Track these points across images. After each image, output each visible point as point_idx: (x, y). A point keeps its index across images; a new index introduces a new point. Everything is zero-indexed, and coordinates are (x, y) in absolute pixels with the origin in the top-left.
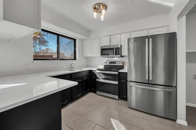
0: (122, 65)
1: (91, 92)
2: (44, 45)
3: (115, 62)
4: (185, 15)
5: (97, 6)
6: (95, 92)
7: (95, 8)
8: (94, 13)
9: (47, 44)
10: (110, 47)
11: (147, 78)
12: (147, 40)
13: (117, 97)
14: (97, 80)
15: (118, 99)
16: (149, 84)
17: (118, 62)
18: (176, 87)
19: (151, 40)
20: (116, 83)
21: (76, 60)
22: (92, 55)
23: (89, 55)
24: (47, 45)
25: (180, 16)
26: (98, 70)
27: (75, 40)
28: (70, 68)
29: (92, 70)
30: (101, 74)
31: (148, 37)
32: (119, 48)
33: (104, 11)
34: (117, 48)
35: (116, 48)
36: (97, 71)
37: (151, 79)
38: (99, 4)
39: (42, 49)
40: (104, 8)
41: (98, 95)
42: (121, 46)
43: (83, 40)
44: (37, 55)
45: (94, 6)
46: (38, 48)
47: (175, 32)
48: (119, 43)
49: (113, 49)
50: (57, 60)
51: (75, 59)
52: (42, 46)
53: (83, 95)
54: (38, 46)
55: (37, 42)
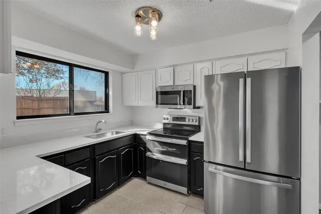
0: (197, 124)
1: (136, 177)
2: (57, 77)
3: (183, 119)
4: (317, 32)
5: (141, 12)
6: (144, 178)
7: (138, 16)
8: (135, 25)
9: (61, 75)
10: (173, 89)
11: (241, 158)
12: (241, 81)
13: (184, 190)
14: (148, 154)
15: (187, 194)
16: (244, 169)
17: (191, 118)
18: (299, 179)
19: (249, 80)
20: (184, 162)
21: (108, 112)
22: (141, 104)
23: (135, 104)
24: (62, 78)
25: (307, 34)
26: (150, 134)
27: (107, 74)
28: (94, 130)
29: (139, 135)
30: (156, 143)
31: (245, 75)
32: (191, 91)
33: (154, 23)
34: (187, 91)
35: (184, 91)
36: (149, 137)
37: (248, 160)
38: (146, 9)
39: (51, 85)
40: (155, 17)
41: (149, 183)
42: (195, 87)
43: (122, 73)
44: (43, 96)
45: (136, 12)
46: (45, 83)
47: (299, 67)
48: (191, 82)
49: (178, 93)
50: (69, 114)
51: (107, 110)
52: (52, 79)
53: (119, 185)
54: (44, 80)
55: (42, 71)
